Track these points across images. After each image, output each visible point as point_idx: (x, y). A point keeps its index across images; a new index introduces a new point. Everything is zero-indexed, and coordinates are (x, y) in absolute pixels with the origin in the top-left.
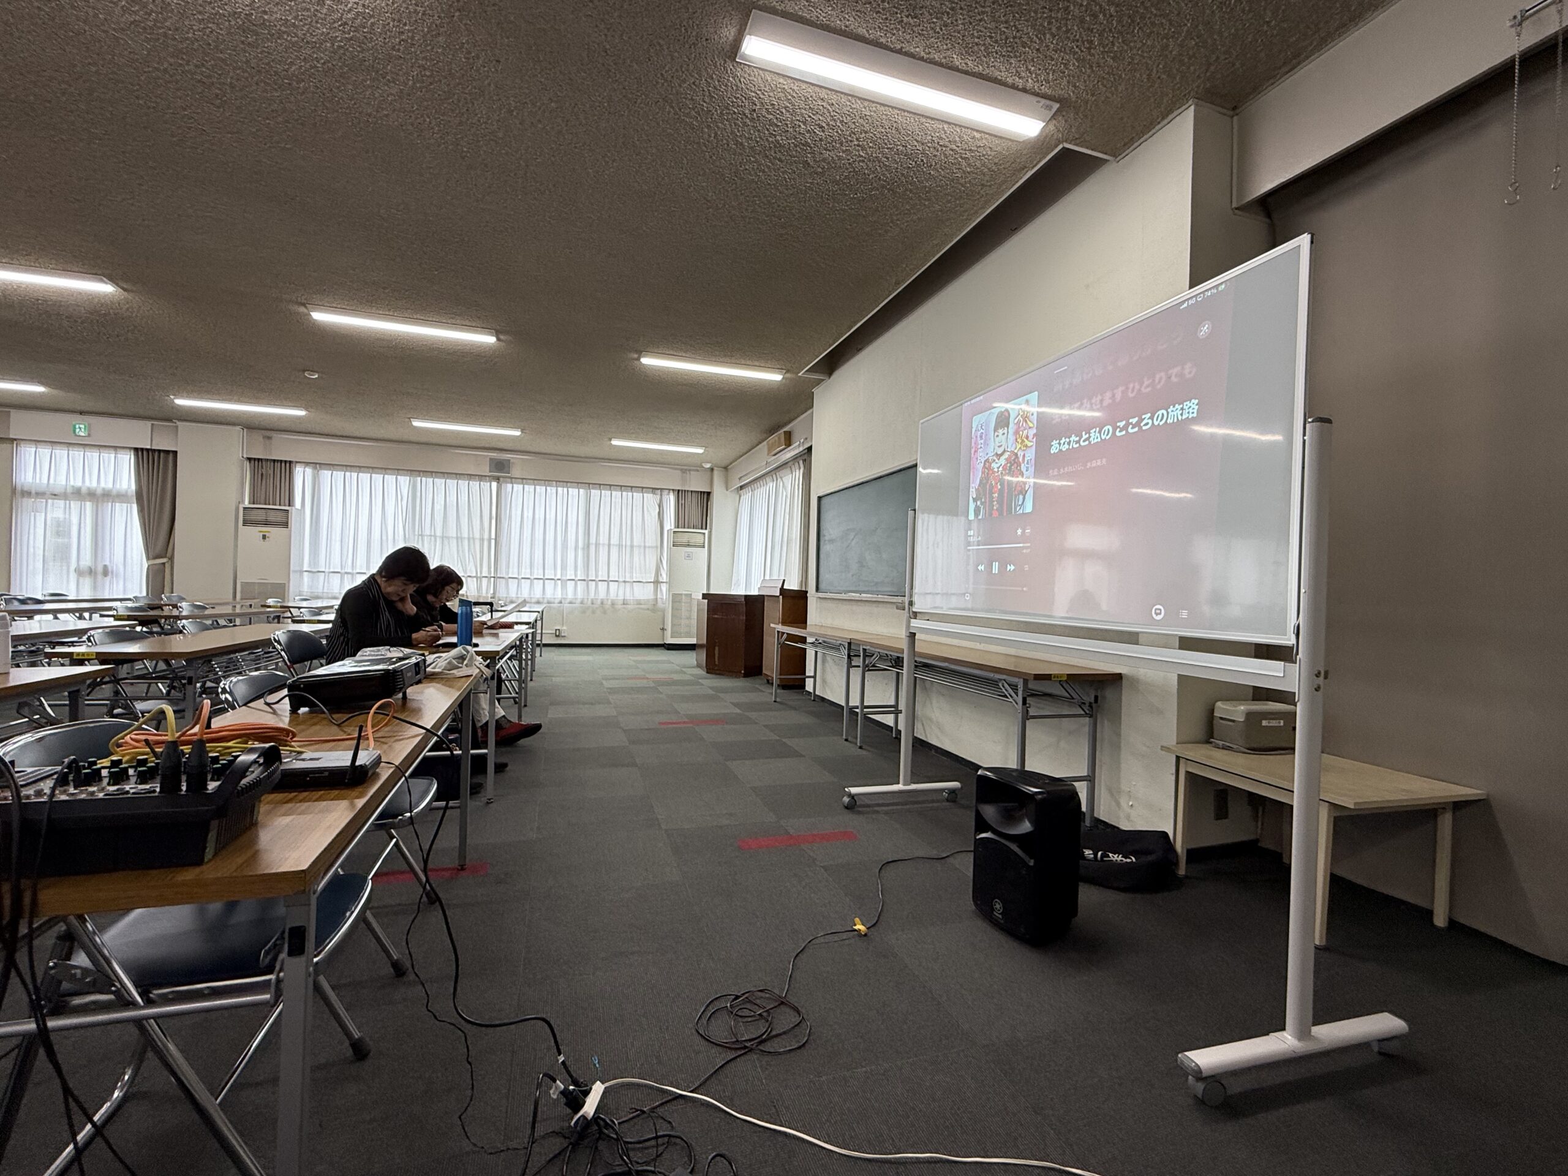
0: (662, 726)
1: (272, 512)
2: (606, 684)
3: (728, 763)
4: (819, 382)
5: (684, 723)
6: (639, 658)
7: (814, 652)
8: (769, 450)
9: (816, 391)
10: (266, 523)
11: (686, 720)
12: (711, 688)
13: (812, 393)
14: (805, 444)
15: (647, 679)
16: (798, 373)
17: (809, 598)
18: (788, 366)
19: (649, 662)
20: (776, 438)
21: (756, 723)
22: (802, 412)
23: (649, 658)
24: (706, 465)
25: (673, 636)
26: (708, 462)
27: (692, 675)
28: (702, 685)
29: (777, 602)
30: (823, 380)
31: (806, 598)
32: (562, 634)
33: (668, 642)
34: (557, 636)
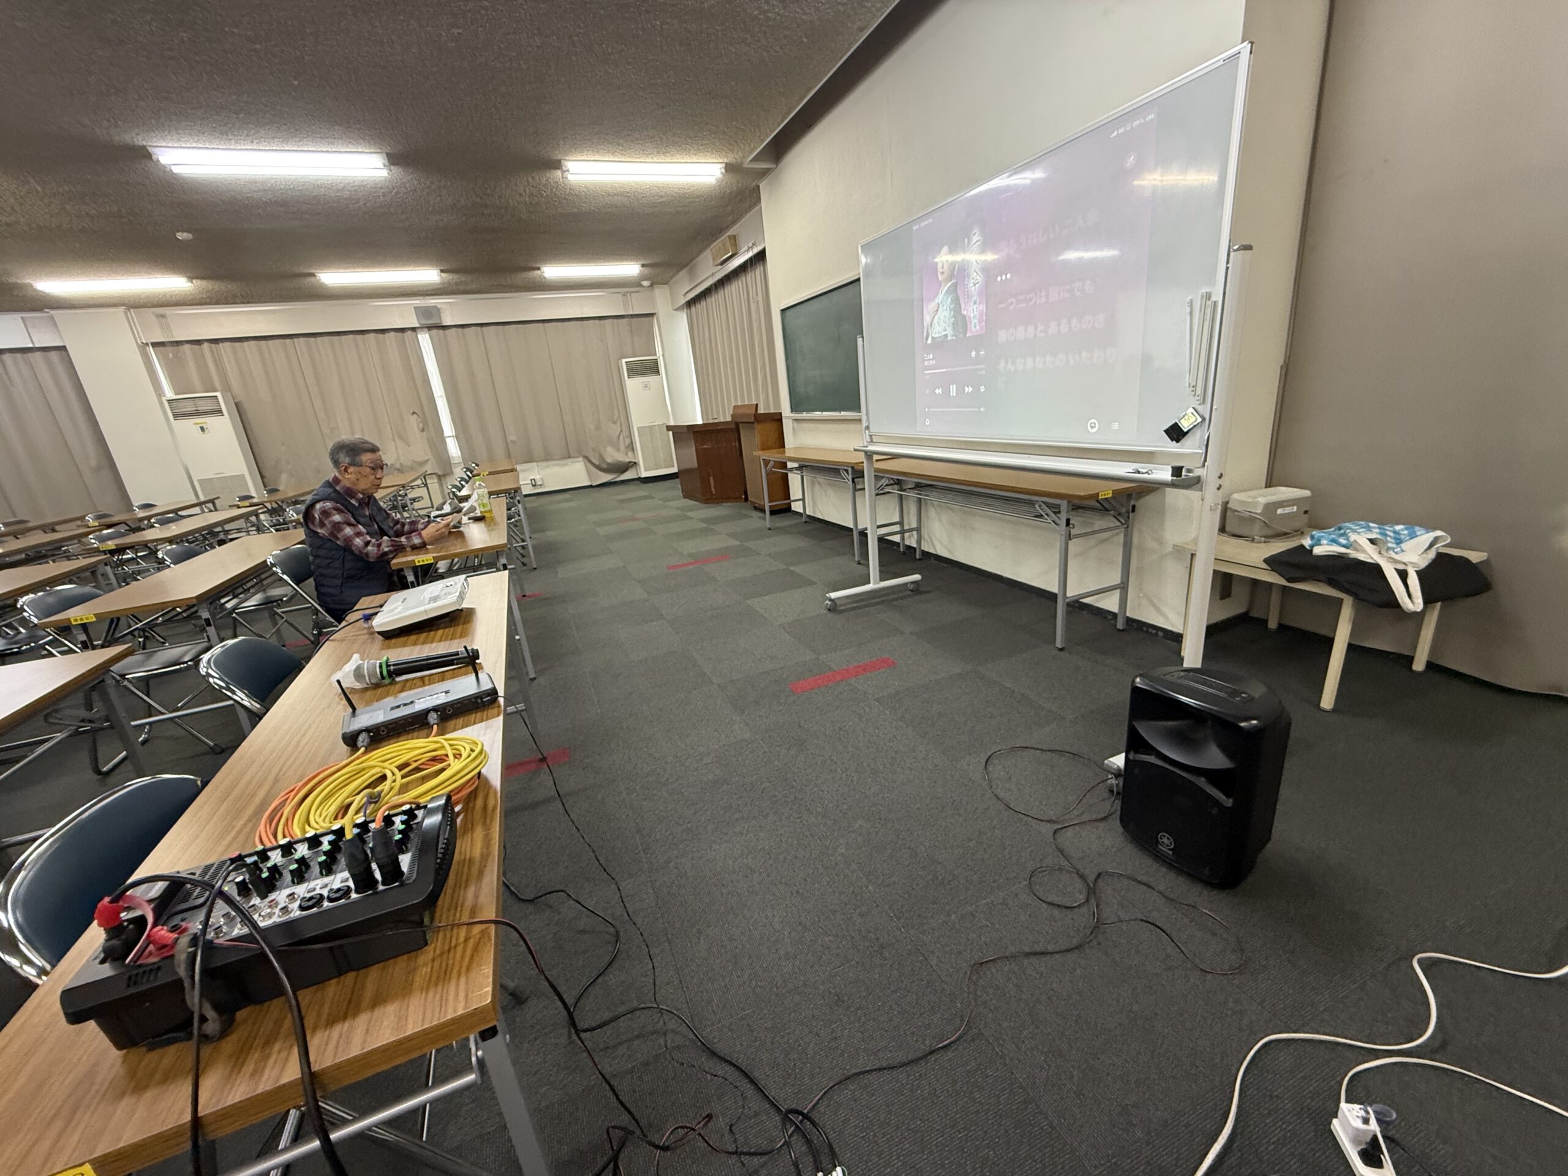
0: (671, 570)
1: (199, 402)
2: (601, 531)
3: (749, 602)
4: (765, 173)
5: (690, 564)
6: (621, 497)
7: (799, 476)
8: (714, 260)
9: (761, 186)
10: (198, 414)
11: (691, 560)
12: (703, 520)
13: (759, 187)
14: (756, 250)
15: (637, 519)
16: (742, 163)
17: (784, 420)
18: (730, 158)
19: (631, 500)
20: (720, 244)
21: (759, 554)
22: (746, 212)
23: (630, 495)
24: (646, 283)
25: (646, 470)
26: (647, 280)
27: (678, 508)
28: (691, 518)
29: (753, 428)
30: (771, 169)
31: (780, 420)
32: (539, 483)
33: (643, 476)
34: (534, 486)
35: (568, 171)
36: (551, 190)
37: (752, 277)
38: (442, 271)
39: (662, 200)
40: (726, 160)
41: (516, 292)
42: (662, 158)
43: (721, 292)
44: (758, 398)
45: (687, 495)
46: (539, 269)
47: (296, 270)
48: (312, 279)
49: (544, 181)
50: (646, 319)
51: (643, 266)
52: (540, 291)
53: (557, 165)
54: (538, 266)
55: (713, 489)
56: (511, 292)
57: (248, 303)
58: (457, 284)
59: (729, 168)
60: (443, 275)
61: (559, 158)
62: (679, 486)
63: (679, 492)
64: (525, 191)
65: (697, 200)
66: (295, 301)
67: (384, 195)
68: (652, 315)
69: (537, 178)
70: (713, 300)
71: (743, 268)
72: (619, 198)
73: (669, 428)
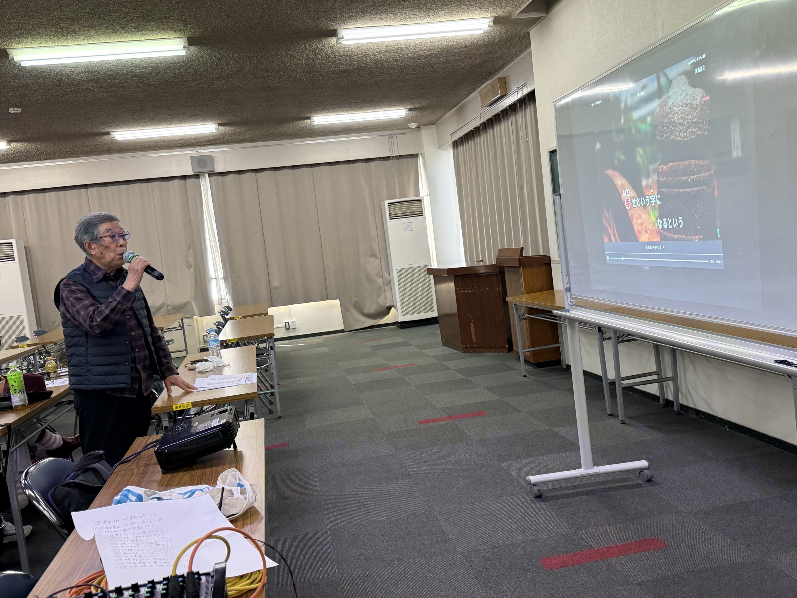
0: (422, 425)
3: (503, 465)
4: (534, 22)
5: (443, 419)
6: (375, 343)
8: (482, 102)
9: (532, 32)
11: (445, 415)
12: (461, 371)
13: (529, 33)
14: (526, 91)
15: (391, 368)
16: (511, 16)
17: (552, 264)
18: (499, 12)
19: (387, 346)
20: (490, 88)
21: (519, 411)
22: (517, 55)
23: (385, 341)
24: (413, 125)
25: (404, 314)
26: (414, 122)
27: (434, 357)
28: (448, 368)
29: (519, 272)
30: (539, 18)
31: (549, 264)
32: (292, 326)
33: (400, 321)
34: (288, 329)
35: (342, 38)
36: (326, 54)
37: (523, 117)
38: (220, 125)
39: (432, 52)
40: (494, 15)
41: (286, 139)
42: (432, 19)
43: (490, 132)
44: (525, 241)
45: (446, 342)
46: (309, 118)
47: (96, 130)
48: (106, 137)
49: (320, 47)
50: (410, 160)
51: (410, 110)
52: (309, 137)
53: (333, 33)
54: (308, 116)
55: (473, 337)
56: (281, 139)
57: (50, 159)
58: (231, 134)
59: (497, 21)
60: (220, 128)
61: (336, 28)
62: (439, 332)
63: (439, 339)
64: (302, 55)
65: (466, 49)
66: (90, 155)
67: (180, 68)
68: (417, 155)
69: (314, 45)
70: (483, 139)
71: (513, 108)
72: (389, 54)
73: (430, 271)
